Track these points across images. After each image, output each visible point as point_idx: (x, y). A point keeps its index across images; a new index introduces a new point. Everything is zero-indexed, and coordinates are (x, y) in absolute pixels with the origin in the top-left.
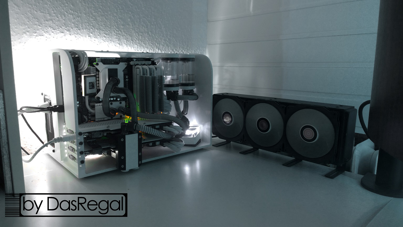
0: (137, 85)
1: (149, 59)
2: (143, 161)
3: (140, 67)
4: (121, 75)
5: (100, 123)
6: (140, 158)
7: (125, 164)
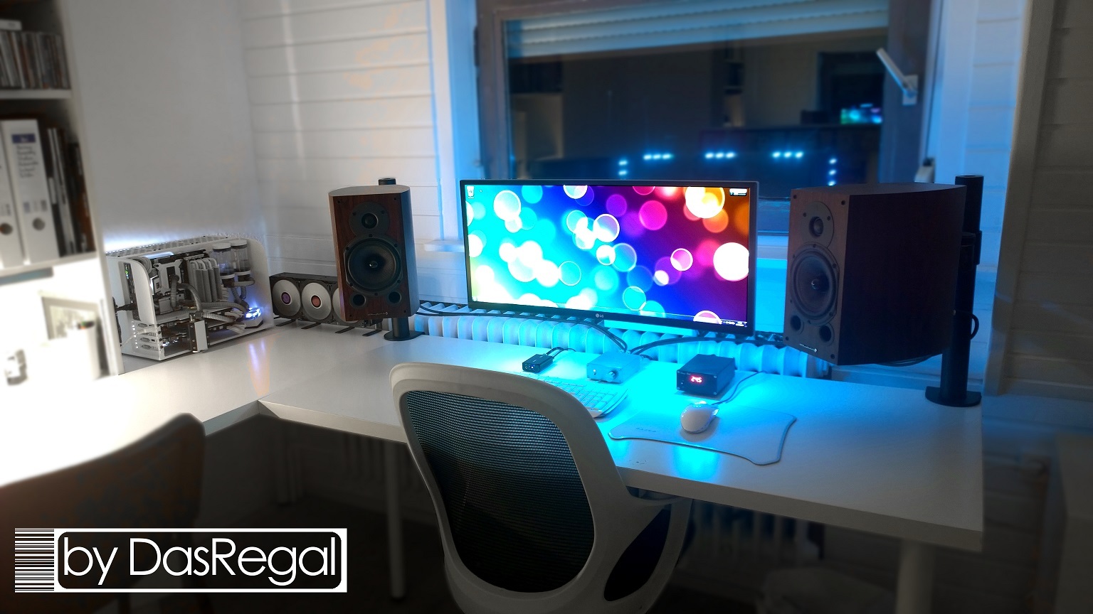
0: (193, 279)
1: (201, 252)
2: (211, 344)
3: (194, 261)
4: (178, 272)
5: (165, 316)
6: (208, 341)
7: (196, 346)
